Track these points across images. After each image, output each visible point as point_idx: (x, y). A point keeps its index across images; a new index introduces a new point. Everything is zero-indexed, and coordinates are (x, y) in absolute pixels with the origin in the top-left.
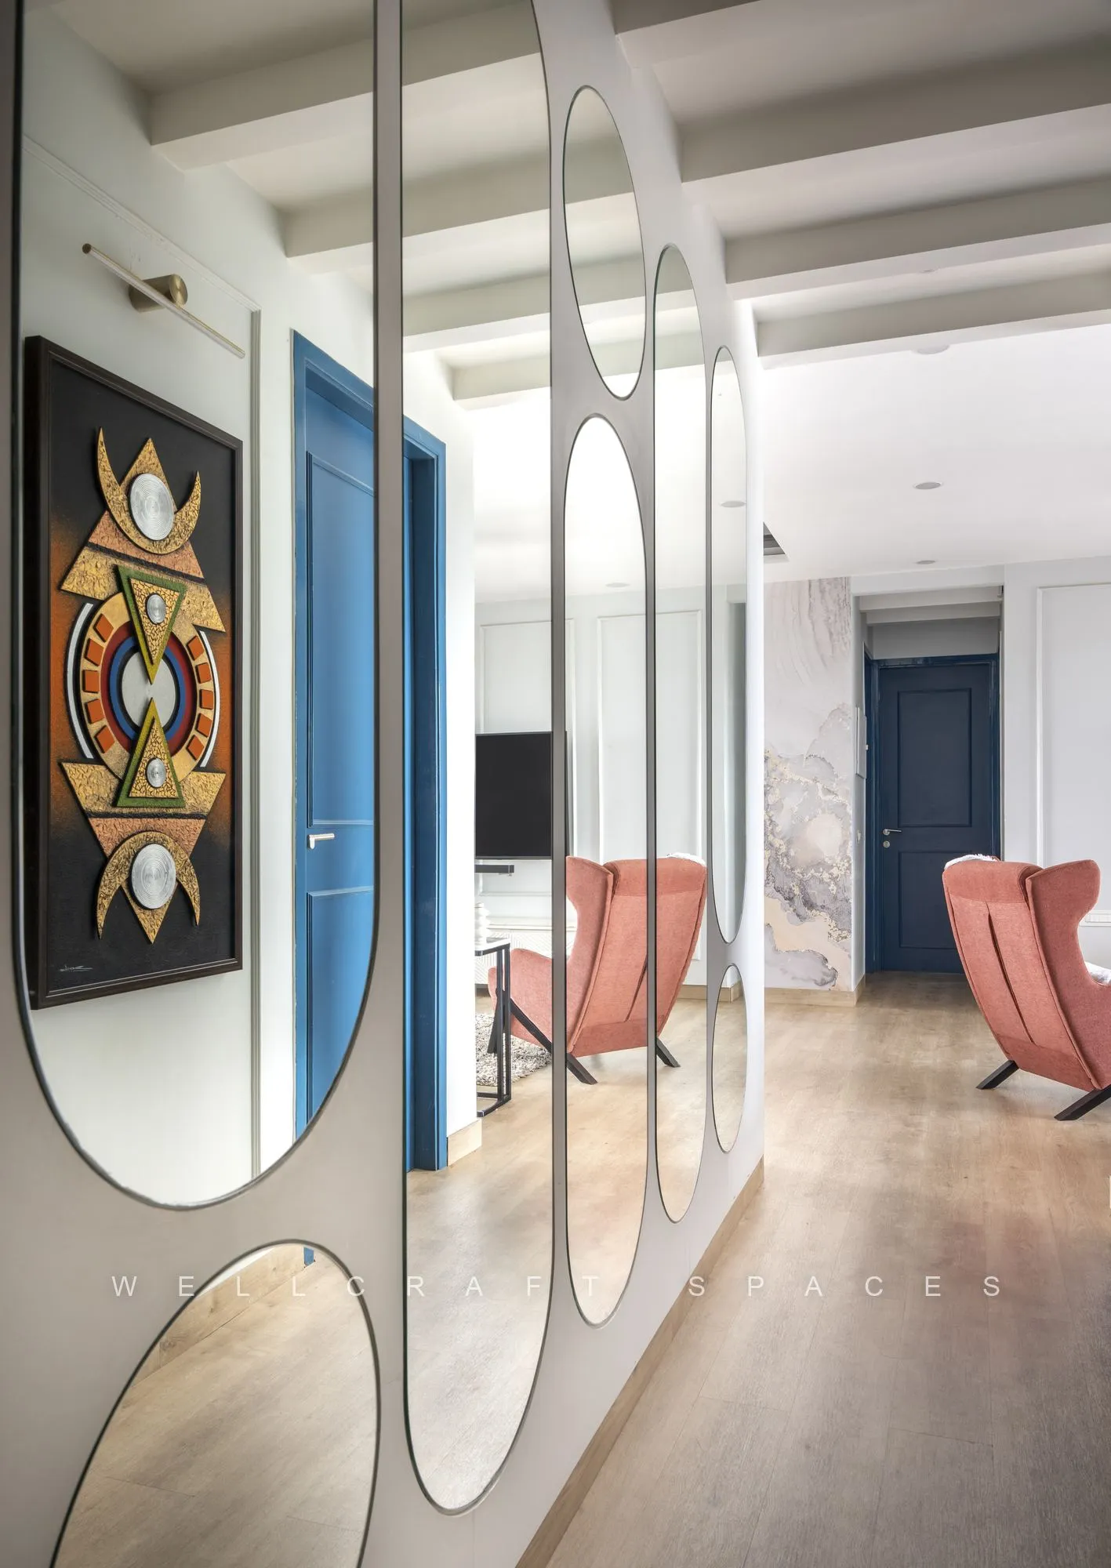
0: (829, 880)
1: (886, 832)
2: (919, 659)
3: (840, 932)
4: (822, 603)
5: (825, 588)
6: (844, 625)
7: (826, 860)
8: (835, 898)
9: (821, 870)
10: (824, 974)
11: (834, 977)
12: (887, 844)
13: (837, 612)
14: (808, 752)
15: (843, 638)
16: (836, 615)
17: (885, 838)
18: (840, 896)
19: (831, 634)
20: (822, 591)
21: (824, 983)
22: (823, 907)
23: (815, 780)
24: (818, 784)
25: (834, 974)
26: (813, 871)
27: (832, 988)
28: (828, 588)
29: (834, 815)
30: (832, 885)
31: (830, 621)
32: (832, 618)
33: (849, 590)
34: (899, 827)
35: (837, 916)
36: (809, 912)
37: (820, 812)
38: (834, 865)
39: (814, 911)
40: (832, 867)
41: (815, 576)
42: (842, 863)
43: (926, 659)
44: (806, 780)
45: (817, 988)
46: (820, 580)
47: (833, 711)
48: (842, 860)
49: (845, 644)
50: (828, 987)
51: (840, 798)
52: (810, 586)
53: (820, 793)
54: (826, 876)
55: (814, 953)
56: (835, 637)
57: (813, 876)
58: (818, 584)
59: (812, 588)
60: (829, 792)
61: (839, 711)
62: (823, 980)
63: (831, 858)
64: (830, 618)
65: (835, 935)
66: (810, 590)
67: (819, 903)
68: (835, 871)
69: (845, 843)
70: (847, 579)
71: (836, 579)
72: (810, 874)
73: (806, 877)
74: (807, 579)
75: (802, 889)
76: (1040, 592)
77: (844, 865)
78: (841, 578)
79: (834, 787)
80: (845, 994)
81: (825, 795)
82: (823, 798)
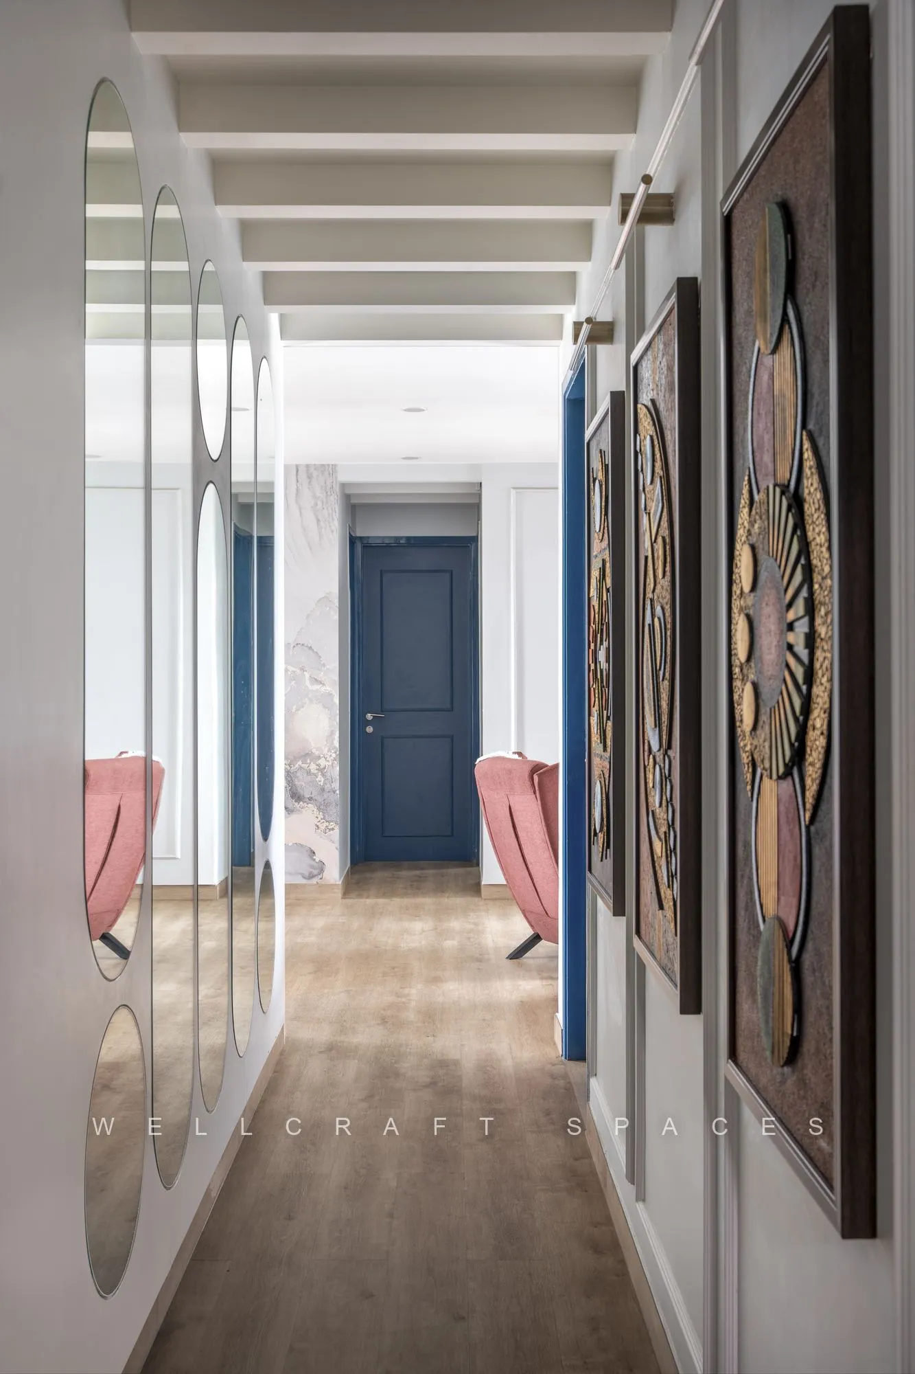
0: (316, 772)
1: (369, 717)
2: (402, 538)
3: (327, 824)
4: (309, 488)
5: (312, 474)
6: (331, 512)
7: (314, 751)
8: (323, 790)
9: (309, 761)
10: (312, 867)
11: (322, 870)
12: (370, 729)
13: (325, 500)
14: (295, 640)
15: (330, 526)
16: (323, 502)
17: (368, 723)
18: (327, 787)
19: (318, 521)
20: (310, 477)
21: (311, 876)
22: (310, 799)
23: (303, 669)
24: (305, 673)
25: (321, 867)
26: (300, 763)
27: (319, 881)
28: (315, 473)
29: (321, 704)
30: (320, 776)
31: (318, 507)
32: (319, 503)
33: (336, 478)
34: (382, 711)
35: (323, 807)
36: (296, 804)
37: (307, 702)
38: (322, 756)
39: (301, 803)
40: (319, 758)
41: (303, 462)
42: (329, 754)
43: (408, 538)
44: (294, 669)
45: (304, 881)
46: (307, 466)
47: (320, 599)
48: (329, 750)
49: (332, 532)
50: (314, 881)
51: (328, 688)
52: (297, 471)
53: (308, 683)
54: (313, 767)
55: (302, 846)
56: (322, 523)
57: (301, 768)
58: (305, 469)
59: (299, 472)
60: (317, 681)
61: (325, 599)
62: (310, 873)
63: (318, 749)
64: (317, 505)
65: (323, 827)
66: (297, 475)
67: (307, 796)
68: (322, 762)
69: (332, 733)
70: (334, 466)
71: (323, 466)
72: (297, 766)
73: (293, 769)
74: (295, 463)
75: (289, 781)
76: (513, 492)
77: (331, 756)
78: (328, 465)
79: (321, 676)
80: (332, 887)
81: (312, 684)
82: (310, 687)
